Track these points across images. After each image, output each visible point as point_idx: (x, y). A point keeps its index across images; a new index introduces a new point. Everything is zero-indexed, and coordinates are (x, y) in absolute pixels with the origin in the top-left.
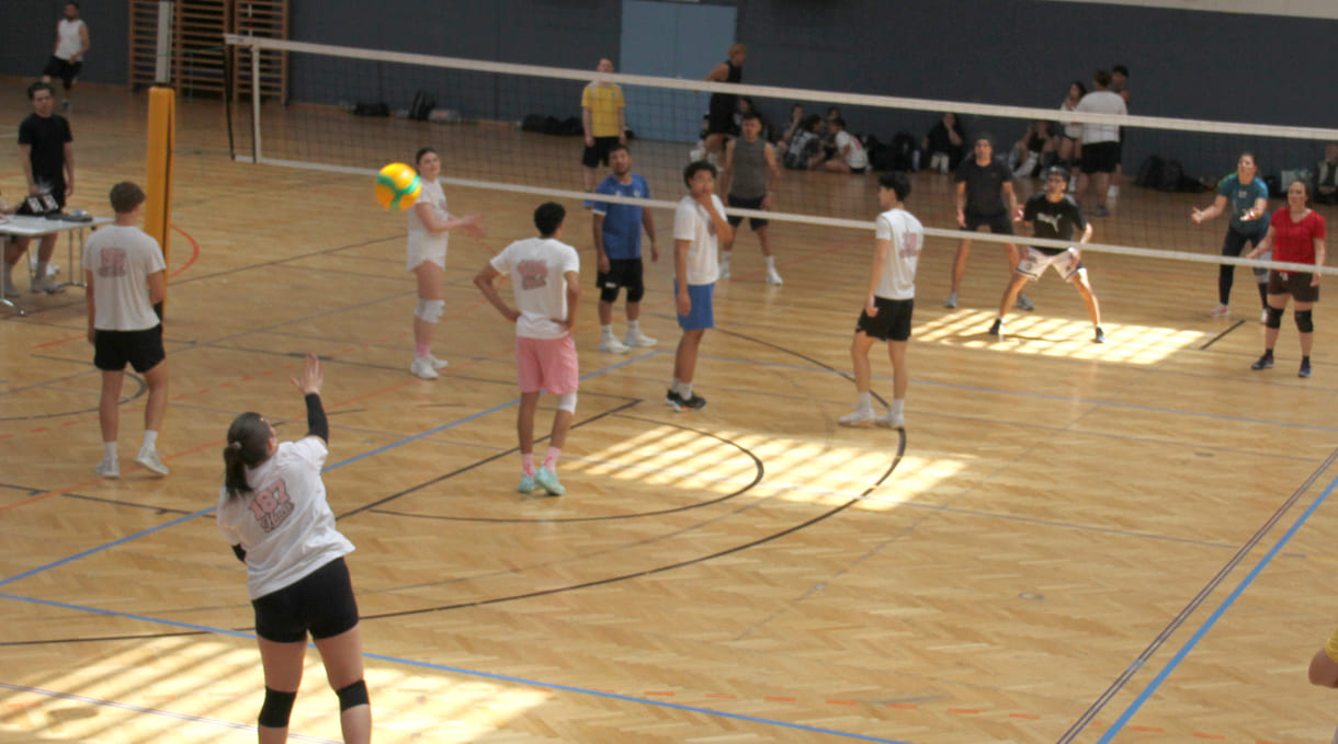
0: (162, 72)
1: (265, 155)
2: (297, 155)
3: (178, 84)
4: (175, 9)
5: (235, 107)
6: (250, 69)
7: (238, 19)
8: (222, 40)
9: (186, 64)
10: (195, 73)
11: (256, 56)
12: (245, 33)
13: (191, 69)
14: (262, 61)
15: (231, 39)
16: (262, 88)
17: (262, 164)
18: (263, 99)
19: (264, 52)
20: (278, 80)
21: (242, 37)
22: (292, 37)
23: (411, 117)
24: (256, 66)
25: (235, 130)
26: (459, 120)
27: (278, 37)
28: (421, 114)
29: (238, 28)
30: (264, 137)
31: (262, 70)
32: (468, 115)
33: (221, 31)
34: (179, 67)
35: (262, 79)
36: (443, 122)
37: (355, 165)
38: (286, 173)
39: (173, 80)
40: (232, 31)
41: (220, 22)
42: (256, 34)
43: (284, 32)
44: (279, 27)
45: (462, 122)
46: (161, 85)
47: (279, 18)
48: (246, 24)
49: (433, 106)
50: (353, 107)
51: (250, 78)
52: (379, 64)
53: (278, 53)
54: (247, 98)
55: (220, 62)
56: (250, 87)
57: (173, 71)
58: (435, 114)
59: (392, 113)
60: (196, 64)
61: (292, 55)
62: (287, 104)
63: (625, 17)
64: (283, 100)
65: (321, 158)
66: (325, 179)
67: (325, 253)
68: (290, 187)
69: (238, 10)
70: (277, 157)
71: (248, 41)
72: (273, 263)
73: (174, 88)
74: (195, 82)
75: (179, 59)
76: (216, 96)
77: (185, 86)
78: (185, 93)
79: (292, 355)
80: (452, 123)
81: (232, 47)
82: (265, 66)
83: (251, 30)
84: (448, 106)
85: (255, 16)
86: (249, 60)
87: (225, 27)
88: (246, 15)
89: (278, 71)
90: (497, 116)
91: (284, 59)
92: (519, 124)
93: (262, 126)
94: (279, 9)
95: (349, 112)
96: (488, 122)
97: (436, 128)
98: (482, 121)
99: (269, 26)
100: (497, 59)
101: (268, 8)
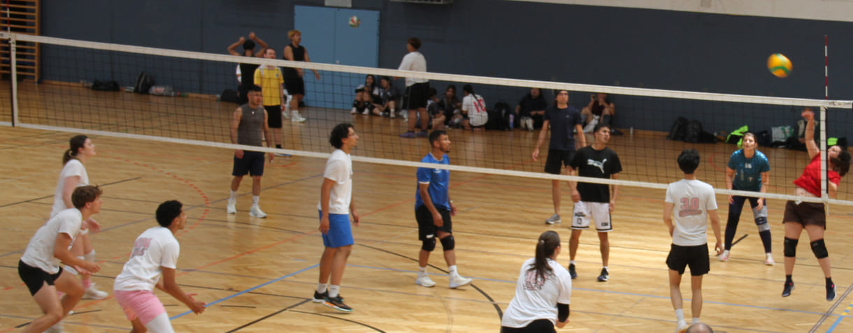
1: (22, 121)
2: (47, 121)
6: (9, 55)
11: (13, 47)
12: (5, 29)
14: (18, 50)
16: (18, 69)
17: (18, 127)
18: (19, 78)
19: (18, 43)
20: (33, 64)
22: (42, 33)
23: (136, 91)
24: (13, 54)
26: (173, 94)
27: (32, 32)
28: (143, 90)
30: (20, 107)
31: (17, 56)
32: (179, 89)
35: (18, 63)
36: (161, 95)
38: (39, 134)
42: (13, 30)
43: (36, 28)
44: (33, 24)
45: (175, 96)
47: (33, 18)
48: (6, 22)
49: (153, 83)
50: (91, 84)
51: (9, 62)
52: (111, 53)
53: (32, 44)
54: (7, 77)
56: (9, 69)
58: (154, 89)
59: (121, 88)
61: (42, 46)
62: (40, 82)
63: (297, 17)
64: (36, 80)
68: (43, 144)
70: (31, 122)
71: (7, 35)
72: (27, 202)
80: (168, 96)
82: (20, 53)
83: (9, 26)
84: (163, 84)
85: (12, 16)
86: (8, 49)
88: (5, 15)
89: (32, 57)
90: (201, 91)
91: (36, 48)
92: (219, 96)
93: (18, 98)
94: (33, 11)
95: (88, 87)
96: (194, 95)
97: (153, 99)
98: (190, 95)
99: (24, 23)
100: (202, 50)
101: (24, 10)
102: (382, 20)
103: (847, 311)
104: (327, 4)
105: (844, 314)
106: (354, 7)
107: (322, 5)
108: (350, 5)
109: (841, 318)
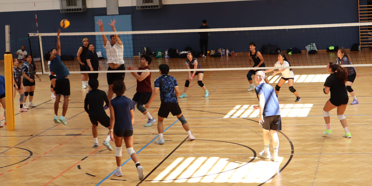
102: (132, 18)
104: (108, 14)
106: (120, 14)
107: (106, 15)
108: (118, 14)
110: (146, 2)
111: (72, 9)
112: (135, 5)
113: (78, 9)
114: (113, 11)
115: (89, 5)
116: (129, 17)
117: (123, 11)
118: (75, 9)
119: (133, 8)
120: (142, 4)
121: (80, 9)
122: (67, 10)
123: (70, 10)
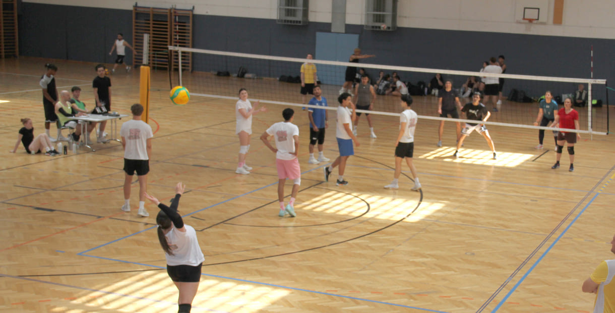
0: (145, 60)
3: (151, 65)
4: (150, 37)
5: (172, 73)
6: (178, 59)
7: (173, 40)
8: (167, 48)
9: (154, 57)
10: (158, 61)
11: (180, 54)
12: (176, 46)
13: (156, 59)
14: (182, 56)
15: (171, 48)
16: (182, 66)
18: (183, 70)
19: (183, 52)
20: (188, 63)
21: (174, 47)
22: (193, 47)
23: (238, 76)
24: (180, 58)
25: (172, 81)
26: (256, 77)
27: (188, 47)
28: (241, 75)
29: (173, 44)
31: (182, 59)
32: (259, 75)
33: (167, 45)
34: (151, 58)
35: (182, 63)
36: (249, 78)
37: (217, 94)
39: (149, 63)
40: (171, 45)
41: (167, 42)
42: (180, 46)
43: (190, 45)
44: (188, 43)
45: (257, 79)
46: (144, 65)
47: (189, 40)
48: (176, 42)
49: (246, 72)
50: (216, 73)
51: (178, 62)
52: (226, 57)
53: (188, 53)
54: (177, 70)
55: (167, 56)
56: (178, 66)
57: (149, 60)
58: (247, 75)
59: (231, 75)
60: (158, 57)
61: (193, 53)
62: (192, 72)
63: (317, 38)
64: (190, 70)
65: (204, 92)
66: (206, 99)
67: (206, 127)
69: (173, 37)
71: (177, 48)
72: (187, 131)
73: (150, 66)
74: (158, 64)
75: (151, 55)
76: (165, 69)
77: (154, 65)
78: (154, 68)
79: (194, 165)
80: (253, 79)
81: (171, 51)
82: (183, 58)
83: (178, 44)
84: (251, 73)
85: (179, 39)
86: (177, 56)
87: (169, 43)
88: (176, 39)
89: (188, 60)
90: (270, 76)
91: (190, 55)
92: (278, 79)
93: (182, 80)
94: (189, 36)
95: (215, 75)
96: (267, 78)
97: (247, 80)
98: (264, 78)
99: (185, 43)
100: (270, 54)
101: (184, 36)
102: (360, 40)
103: (601, 190)
104: (332, 31)
105: (600, 192)
106: (346, 33)
107: (329, 31)
108: (344, 31)
109: (598, 194)
110: (377, 21)
111: (291, 21)
112: (363, 23)
113: (297, 22)
114: (338, 28)
115: (312, 18)
116: (355, 38)
117: (351, 29)
118: (294, 22)
119: (361, 27)
120: (371, 24)
121: (300, 22)
122: (285, 21)
123: (288, 21)
